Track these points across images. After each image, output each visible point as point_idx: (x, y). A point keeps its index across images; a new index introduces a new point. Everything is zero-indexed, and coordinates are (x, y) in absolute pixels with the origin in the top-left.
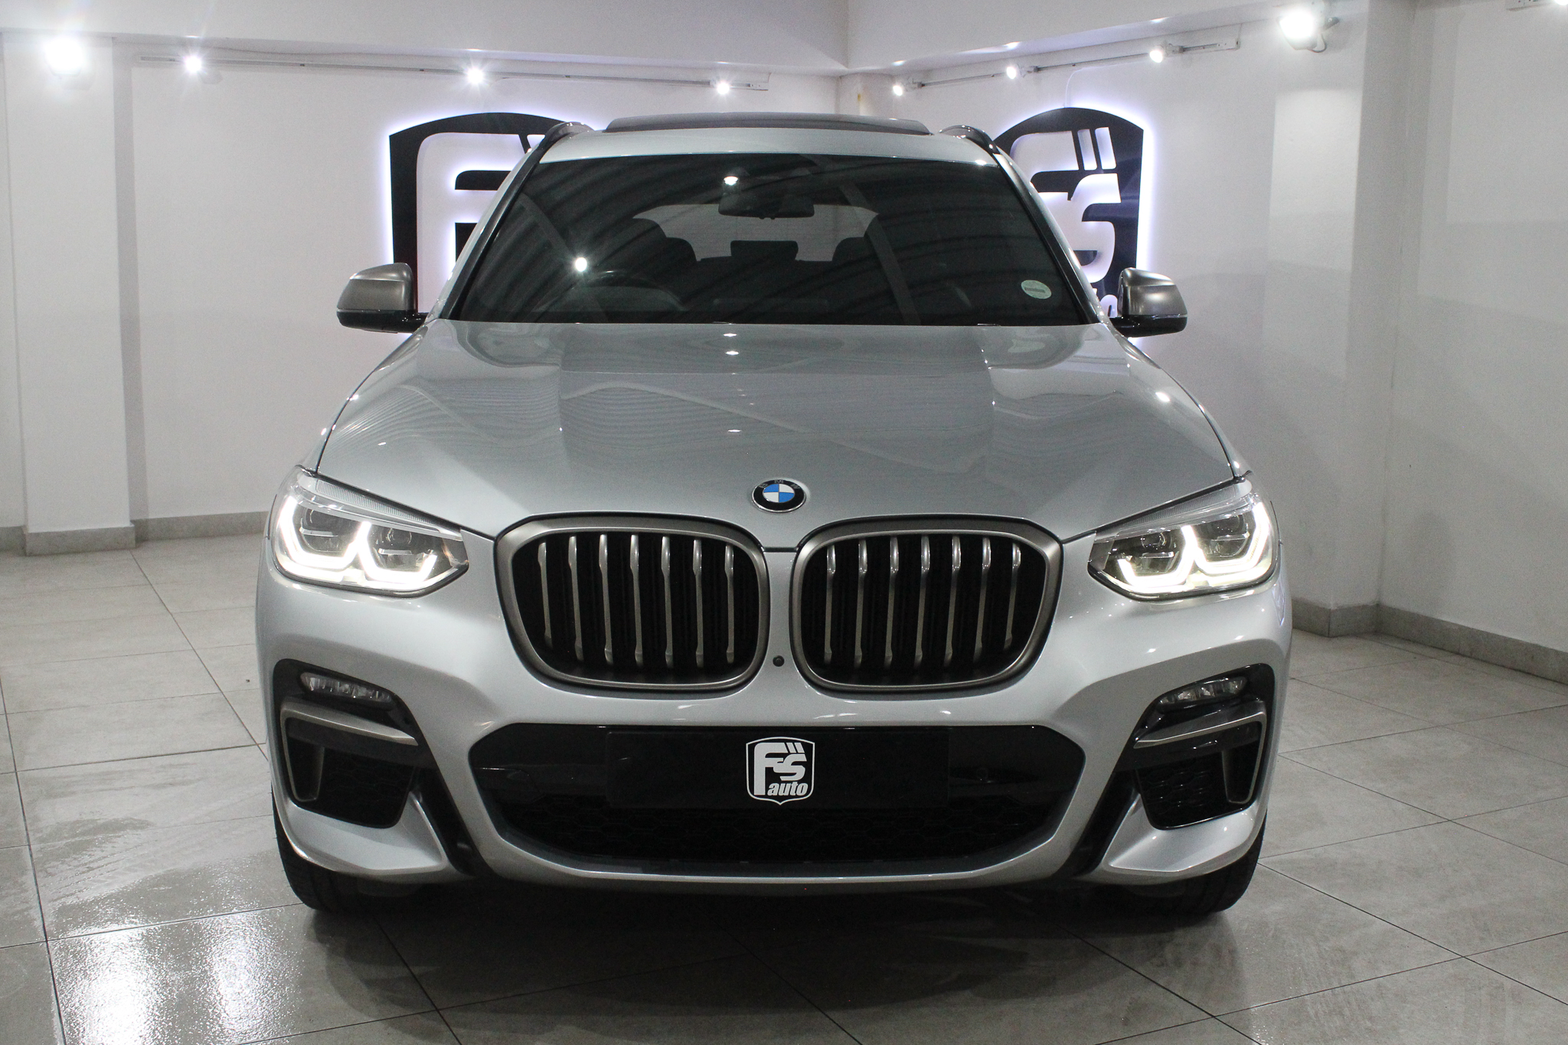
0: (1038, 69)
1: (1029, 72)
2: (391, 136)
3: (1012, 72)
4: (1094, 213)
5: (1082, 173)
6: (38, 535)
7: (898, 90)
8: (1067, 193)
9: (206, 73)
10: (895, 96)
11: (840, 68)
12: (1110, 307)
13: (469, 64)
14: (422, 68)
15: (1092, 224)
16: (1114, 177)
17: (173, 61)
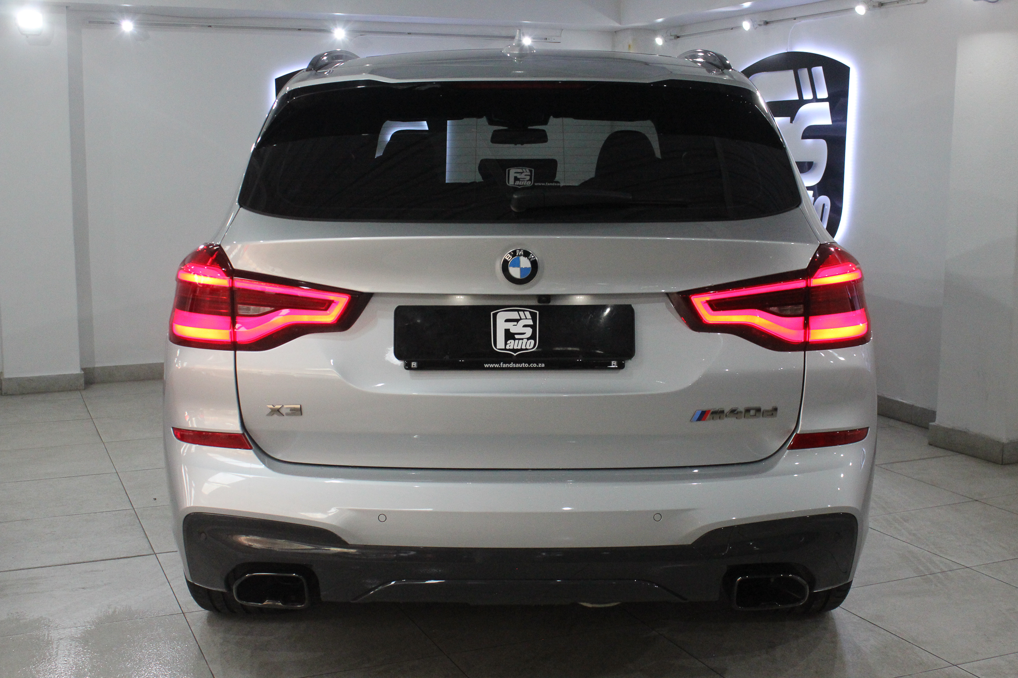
0: (767, 23)
1: (760, 25)
2: (276, 79)
3: (746, 25)
4: (812, 132)
5: (801, 102)
6: (10, 379)
7: (659, 41)
8: (789, 118)
9: (136, 32)
10: (657, 45)
11: (616, 25)
12: (824, 205)
13: (335, 25)
14: (300, 28)
15: (809, 141)
16: (826, 105)
17: (113, 24)
